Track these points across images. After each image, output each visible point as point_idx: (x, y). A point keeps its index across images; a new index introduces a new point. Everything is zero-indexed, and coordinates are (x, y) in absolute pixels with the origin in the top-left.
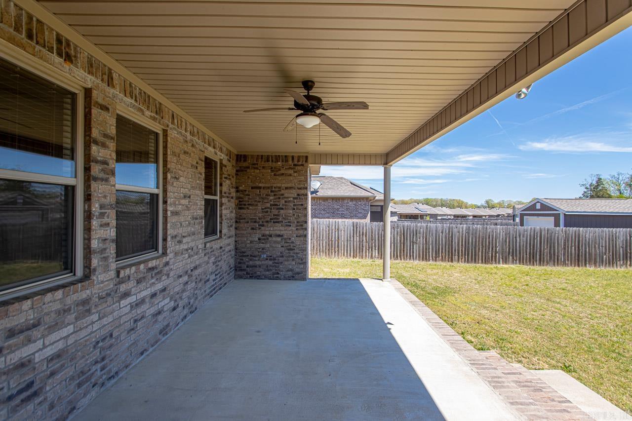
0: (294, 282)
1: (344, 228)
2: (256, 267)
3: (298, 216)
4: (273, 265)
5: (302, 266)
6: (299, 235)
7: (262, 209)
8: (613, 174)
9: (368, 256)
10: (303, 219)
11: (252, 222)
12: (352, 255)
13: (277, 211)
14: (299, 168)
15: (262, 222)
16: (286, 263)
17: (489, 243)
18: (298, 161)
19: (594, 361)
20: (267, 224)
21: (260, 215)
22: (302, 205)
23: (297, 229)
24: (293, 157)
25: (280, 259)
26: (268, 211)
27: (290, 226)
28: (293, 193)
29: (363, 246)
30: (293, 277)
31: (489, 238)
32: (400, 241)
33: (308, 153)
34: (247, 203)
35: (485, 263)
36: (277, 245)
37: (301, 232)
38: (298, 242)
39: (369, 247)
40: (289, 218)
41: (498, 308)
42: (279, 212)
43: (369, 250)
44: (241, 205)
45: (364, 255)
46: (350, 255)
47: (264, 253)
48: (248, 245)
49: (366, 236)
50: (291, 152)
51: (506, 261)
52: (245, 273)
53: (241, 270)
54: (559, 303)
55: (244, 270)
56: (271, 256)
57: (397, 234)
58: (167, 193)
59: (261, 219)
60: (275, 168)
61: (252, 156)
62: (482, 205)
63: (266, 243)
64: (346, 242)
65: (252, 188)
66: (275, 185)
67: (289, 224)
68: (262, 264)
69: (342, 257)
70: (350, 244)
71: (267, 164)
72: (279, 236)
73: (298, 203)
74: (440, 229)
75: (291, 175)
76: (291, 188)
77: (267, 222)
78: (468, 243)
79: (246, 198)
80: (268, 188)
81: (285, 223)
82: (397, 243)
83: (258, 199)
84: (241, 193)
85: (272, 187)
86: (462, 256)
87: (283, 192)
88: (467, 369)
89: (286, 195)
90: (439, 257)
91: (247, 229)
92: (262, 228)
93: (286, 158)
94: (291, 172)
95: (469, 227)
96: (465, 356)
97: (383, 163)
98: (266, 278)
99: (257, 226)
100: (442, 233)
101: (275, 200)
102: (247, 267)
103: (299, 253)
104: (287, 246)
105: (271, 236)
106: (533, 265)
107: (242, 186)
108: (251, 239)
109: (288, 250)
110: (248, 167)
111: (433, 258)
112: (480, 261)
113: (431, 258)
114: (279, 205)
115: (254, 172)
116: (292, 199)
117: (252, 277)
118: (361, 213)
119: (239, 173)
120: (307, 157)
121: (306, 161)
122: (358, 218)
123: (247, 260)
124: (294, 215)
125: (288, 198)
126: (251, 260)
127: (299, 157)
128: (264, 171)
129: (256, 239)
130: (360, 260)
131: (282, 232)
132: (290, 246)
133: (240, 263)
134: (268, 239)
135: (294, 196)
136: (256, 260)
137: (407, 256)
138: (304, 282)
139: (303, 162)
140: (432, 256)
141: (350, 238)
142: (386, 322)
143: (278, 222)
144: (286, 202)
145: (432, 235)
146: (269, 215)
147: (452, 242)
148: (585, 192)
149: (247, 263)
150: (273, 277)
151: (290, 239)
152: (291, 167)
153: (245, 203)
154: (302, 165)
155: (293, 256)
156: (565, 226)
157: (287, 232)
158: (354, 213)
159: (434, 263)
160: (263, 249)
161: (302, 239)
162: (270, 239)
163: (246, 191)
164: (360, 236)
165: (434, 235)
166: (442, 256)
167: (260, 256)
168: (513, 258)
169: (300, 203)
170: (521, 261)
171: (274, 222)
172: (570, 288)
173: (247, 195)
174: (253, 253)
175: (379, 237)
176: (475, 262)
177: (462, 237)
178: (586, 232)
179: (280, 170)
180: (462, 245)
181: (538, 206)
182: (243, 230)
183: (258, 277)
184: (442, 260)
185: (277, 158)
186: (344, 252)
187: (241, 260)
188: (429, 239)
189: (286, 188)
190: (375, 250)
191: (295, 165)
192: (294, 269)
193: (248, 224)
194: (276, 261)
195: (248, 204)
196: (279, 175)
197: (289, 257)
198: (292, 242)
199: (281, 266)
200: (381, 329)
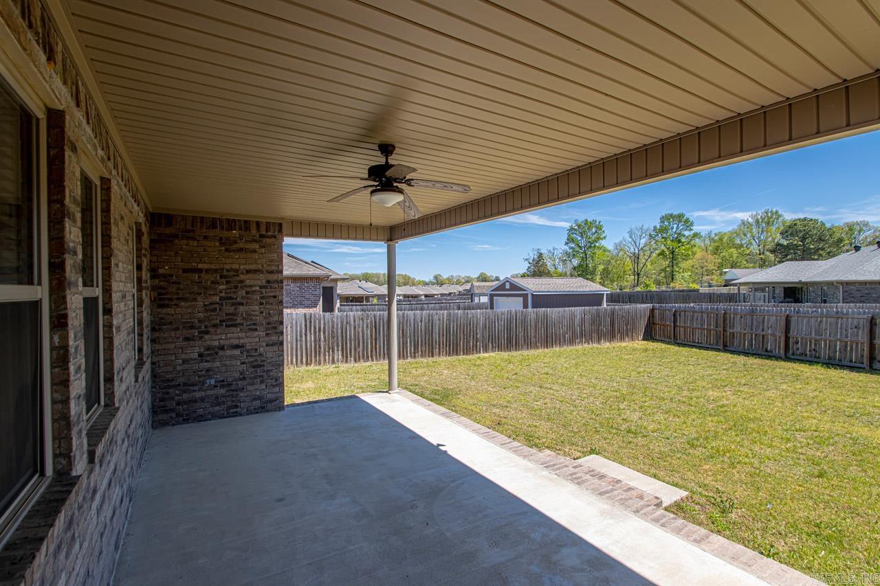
0: (266, 415)
1: (292, 324)
2: (195, 401)
3: (269, 314)
4: (228, 393)
5: (277, 389)
6: (271, 343)
7: (205, 305)
8: (549, 248)
9: (327, 361)
10: (276, 318)
11: (185, 327)
12: (304, 362)
13: (233, 308)
14: (269, 241)
15: (206, 327)
16: (250, 388)
17: (470, 330)
18: (267, 230)
19: (605, 440)
20: (216, 329)
21: (201, 315)
22: (275, 297)
23: (267, 334)
24: (258, 224)
25: (239, 382)
26: (216, 309)
27: (256, 330)
28: (261, 279)
29: (320, 347)
30: (263, 408)
31: (470, 324)
32: (371, 336)
33: (283, 218)
34: (175, 297)
35: (467, 354)
36: (234, 362)
37: (274, 338)
38: (269, 353)
39: (329, 349)
40: (254, 318)
41: (506, 404)
42: (236, 309)
43: (329, 352)
44: (161, 299)
45: (322, 359)
46: (302, 362)
47: (210, 377)
48: (179, 368)
49: (324, 333)
50: (256, 217)
51: (486, 351)
52: (174, 415)
53: (166, 412)
54: (551, 389)
55: (172, 410)
56: (223, 381)
57: (367, 327)
58: (111, 294)
59: (204, 321)
60: (228, 239)
61: (184, 218)
62: (431, 282)
63: (214, 361)
64: (294, 343)
65: (185, 271)
66: (228, 267)
67: (254, 327)
68: (207, 396)
69: (290, 365)
70: (301, 346)
71: (211, 233)
72: (237, 347)
73: (267, 295)
74: (418, 317)
75: (255, 251)
76: (256, 271)
77: (215, 326)
78: (450, 333)
79: (173, 289)
80: (216, 271)
81: (247, 325)
82: (367, 339)
83: (196, 288)
84: (162, 279)
85: (222, 269)
86: (443, 349)
87: (242, 277)
88: (545, 473)
89: (248, 283)
90: (418, 352)
91: (175, 340)
92: (207, 337)
93: (246, 226)
94: (255, 246)
95: (450, 314)
96: (537, 461)
97: (386, 238)
98: (215, 416)
99: (197, 334)
100: (421, 322)
101: (228, 291)
102: (178, 404)
103: (271, 370)
104: (252, 362)
105: (222, 348)
106: (511, 351)
107: (163, 267)
108: (184, 356)
109: (254, 367)
110: (176, 236)
111: (411, 354)
112: (462, 353)
113: (409, 355)
114: (236, 298)
115: (188, 244)
116: (258, 288)
117: (188, 419)
118: (308, 299)
119: (157, 246)
120: (281, 225)
121: (280, 231)
122: (305, 307)
123: (177, 392)
124: (262, 313)
125: (251, 286)
126: (185, 392)
127: (268, 224)
128: (207, 243)
129: (196, 355)
130: (316, 368)
131: (242, 341)
132: (257, 360)
133: (162, 400)
134: (217, 353)
135: (260, 284)
136: (194, 391)
137: (380, 355)
138: (282, 413)
139: (274, 232)
140: (411, 352)
141: (301, 336)
142: (435, 444)
143: (235, 326)
144: (247, 293)
145: (410, 325)
146: (218, 315)
147: (432, 332)
148: (529, 268)
149: (176, 398)
150: (228, 414)
151: (256, 350)
152: (255, 238)
153: (170, 296)
154: (275, 237)
155: (262, 376)
156: (533, 307)
157: (249, 340)
158: (298, 299)
159: (413, 360)
160: (208, 371)
161: (275, 348)
162: (221, 353)
163: (171, 276)
164: (315, 333)
165: (412, 325)
166: (422, 351)
167: (204, 383)
168: (493, 345)
169: (272, 294)
170: (500, 348)
171: (227, 326)
172: (551, 372)
173: (174, 283)
174: (189, 380)
175: (342, 333)
176: (457, 354)
177: (443, 325)
178: (552, 312)
179: (235, 242)
180: (443, 335)
181: (508, 286)
182: (168, 343)
183: (201, 419)
184: (422, 356)
185: (231, 224)
186: (292, 359)
187: (163, 393)
188: (406, 330)
189: (248, 272)
190: (338, 350)
191: (261, 236)
192: (263, 396)
193: (178, 332)
194: (233, 387)
195: (177, 299)
196: (234, 251)
197: (255, 378)
198: (260, 355)
199: (242, 395)
200: (436, 454)
